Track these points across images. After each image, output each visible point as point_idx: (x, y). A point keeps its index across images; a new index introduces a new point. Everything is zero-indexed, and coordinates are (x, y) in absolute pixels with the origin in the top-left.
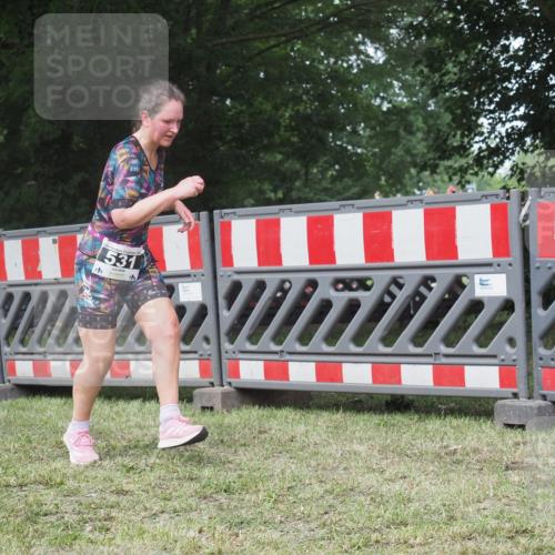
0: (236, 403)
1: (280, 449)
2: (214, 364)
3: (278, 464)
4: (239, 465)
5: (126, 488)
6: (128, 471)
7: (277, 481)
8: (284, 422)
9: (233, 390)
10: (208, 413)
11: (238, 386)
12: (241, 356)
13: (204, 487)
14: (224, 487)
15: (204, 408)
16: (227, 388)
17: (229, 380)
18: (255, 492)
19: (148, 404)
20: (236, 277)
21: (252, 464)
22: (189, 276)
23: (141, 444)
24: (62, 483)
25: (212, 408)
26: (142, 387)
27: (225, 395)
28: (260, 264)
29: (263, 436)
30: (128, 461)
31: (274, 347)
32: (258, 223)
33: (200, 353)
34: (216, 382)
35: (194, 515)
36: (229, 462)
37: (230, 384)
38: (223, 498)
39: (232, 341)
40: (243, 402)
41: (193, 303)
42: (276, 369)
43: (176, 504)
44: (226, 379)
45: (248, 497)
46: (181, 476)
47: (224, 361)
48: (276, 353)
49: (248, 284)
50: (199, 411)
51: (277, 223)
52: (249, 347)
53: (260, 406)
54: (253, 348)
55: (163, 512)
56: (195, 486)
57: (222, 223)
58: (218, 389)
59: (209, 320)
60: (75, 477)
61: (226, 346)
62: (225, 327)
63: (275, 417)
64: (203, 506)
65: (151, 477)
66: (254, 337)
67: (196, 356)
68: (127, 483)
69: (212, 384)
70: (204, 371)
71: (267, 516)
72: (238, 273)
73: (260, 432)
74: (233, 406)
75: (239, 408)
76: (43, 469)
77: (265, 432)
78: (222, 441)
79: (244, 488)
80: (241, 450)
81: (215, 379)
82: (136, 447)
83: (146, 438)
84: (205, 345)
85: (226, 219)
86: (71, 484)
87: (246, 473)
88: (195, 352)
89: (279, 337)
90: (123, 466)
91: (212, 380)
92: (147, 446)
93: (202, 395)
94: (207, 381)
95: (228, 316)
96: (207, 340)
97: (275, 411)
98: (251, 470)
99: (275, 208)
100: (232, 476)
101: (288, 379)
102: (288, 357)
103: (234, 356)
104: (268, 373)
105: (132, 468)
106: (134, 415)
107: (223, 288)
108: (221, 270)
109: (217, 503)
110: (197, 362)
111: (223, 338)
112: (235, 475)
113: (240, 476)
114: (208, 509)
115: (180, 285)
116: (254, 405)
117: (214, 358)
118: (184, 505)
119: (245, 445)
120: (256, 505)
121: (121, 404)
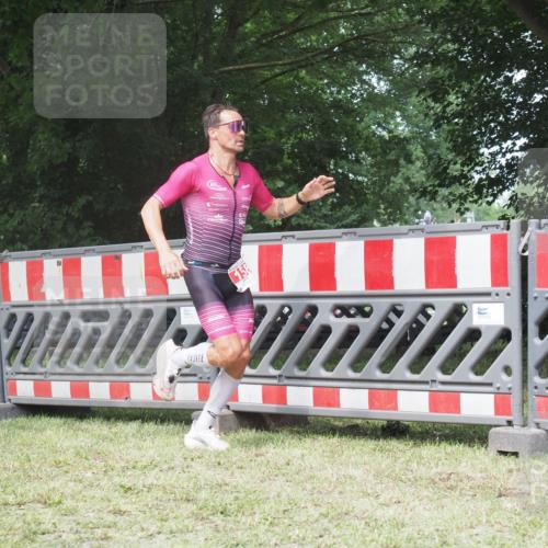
0: (234, 427)
1: (277, 472)
3: (275, 487)
4: (235, 487)
5: (124, 508)
6: (126, 492)
7: (273, 504)
9: (230, 413)
11: (236, 409)
13: (201, 509)
14: (220, 509)
18: (251, 514)
19: (146, 426)
21: (248, 487)
23: (139, 465)
24: (60, 502)
26: (140, 409)
27: (223, 418)
28: (260, 289)
29: (259, 459)
30: (127, 482)
31: (273, 372)
32: (260, 247)
33: (200, 375)
35: (190, 536)
36: (226, 484)
37: (228, 407)
38: (218, 519)
40: (240, 426)
41: (193, 326)
43: (172, 524)
45: (244, 519)
46: (178, 497)
48: (274, 377)
51: (279, 249)
52: (248, 370)
53: (257, 429)
54: (252, 372)
55: (159, 533)
56: (192, 507)
60: (73, 497)
63: (272, 440)
64: (198, 528)
65: (149, 498)
66: (253, 361)
67: (196, 379)
68: (125, 504)
70: (203, 394)
71: (262, 538)
73: (257, 456)
74: (231, 429)
75: (236, 431)
76: (41, 488)
77: (262, 455)
78: (219, 464)
79: (240, 510)
80: (237, 473)
82: (134, 468)
83: (144, 459)
86: (68, 503)
87: (242, 496)
88: (195, 375)
89: (277, 362)
90: (122, 486)
92: (145, 467)
97: (272, 435)
98: (248, 493)
99: (278, 235)
100: (229, 498)
101: (286, 403)
102: (286, 382)
104: (266, 397)
105: (130, 488)
106: (133, 435)
109: (213, 525)
110: (196, 385)
112: (232, 497)
113: (237, 498)
114: (205, 530)
115: (182, 309)
116: (251, 428)
118: (180, 526)
119: (241, 468)
120: (252, 527)
121: (120, 425)
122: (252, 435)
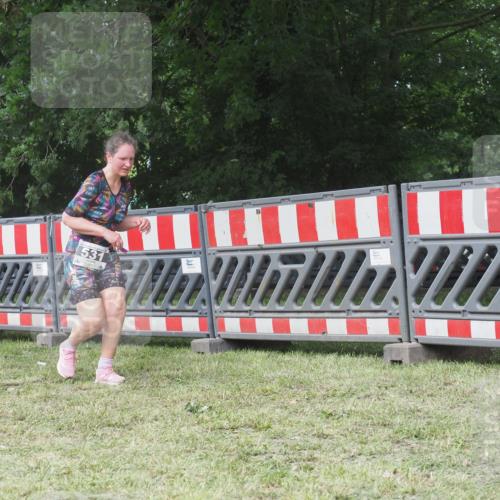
0: (423, 358)
1: (465, 399)
2: (402, 322)
3: (464, 413)
4: (427, 413)
5: (326, 432)
6: (327, 418)
7: (463, 428)
8: (466, 375)
9: (419, 345)
10: (397, 366)
11: (424, 342)
12: (426, 315)
13: (397, 433)
14: (415, 433)
15: (393, 362)
16: (414, 344)
17: (417, 337)
18: (443, 438)
19: (342, 358)
20: (422, 244)
21: (439, 412)
22: (379, 242)
23: (338, 393)
24: (269, 427)
25: (400, 362)
26: (336, 342)
27: (413, 350)
28: (443, 232)
29: (448, 388)
30: (328, 409)
31: (456, 307)
32: (442, 194)
33: (390, 312)
34: (405, 338)
35: (388, 458)
36: (418, 411)
37: (417, 340)
38: (413, 442)
39: (418, 302)
40: (428, 357)
41: (383, 267)
42: (459, 327)
43: (371, 447)
44: (413, 336)
45: (436, 442)
46: (375, 422)
47: (412, 320)
48: (459, 312)
49: (433, 249)
50: (388, 364)
51: (459, 195)
52: (434, 307)
53: (444, 360)
54: (438, 308)
55: (360, 454)
56: (388, 431)
57: (409, 195)
58: (406, 345)
59: (398, 282)
60: (280, 422)
61: (413, 305)
62: (412, 288)
63: (458, 370)
64: (395, 450)
65: (348, 423)
66: (439, 298)
67: (386, 315)
68: (327, 428)
69: (401, 340)
70: (393, 328)
71: (455, 460)
72: (424, 240)
73: (446, 384)
74: (420, 360)
75: (425, 362)
76: (252, 414)
77: (450, 384)
78: (411, 392)
79: (433, 433)
80: (429, 400)
81: (404, 336)
82: (333, 396)
83: (342, 388)
84: (394, 305)
85: (412, 191)
86: (276, 428)
87: (434, 420)
88: (385, 311)
89: (461, 299)
90: (323, 412)
91: (400, 336)
92: (344, 395)
93: (391, 350)
94: (395, 337)
95: (415, 279)
96: (395, 300)
97: (458, 365)
98: (439, 418)
99: (457, 181)
100: (422, 423)
101: (470, 336)
102: (470, 316)
103: (420, 315)
104: (452, 331)
105: (331, 414)
106: (331, 366)
107: (410, 253)
108: (408, 237)
109: (408, 448)
110: (386, 320)
111: (411, 299)
112: (425, 422)
113: (429, 423)
114: (401, 452)
115: (371, 251)
116: (439, 360)
117: (403, 316)
118: (379, 449)
119: (432, 395)
120: (444, 450)
121: (319, 357)
122: (440, 366)
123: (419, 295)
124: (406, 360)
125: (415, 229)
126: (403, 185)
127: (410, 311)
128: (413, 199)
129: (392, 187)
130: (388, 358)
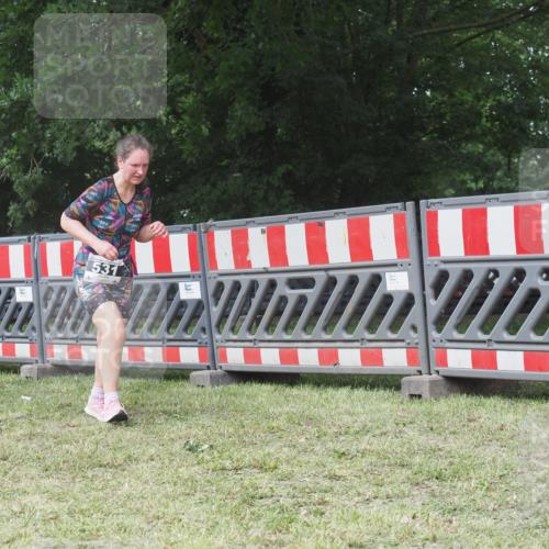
0: (444, 391)
1: (490, 437)
2: (421, 352)
3: (489, 453)
4: (449, 452)
5: (338, 473)
6: (340, 457)
7: (489, 468)
8: (492, 410)
9: (440, 378)
10: (416, 400)
11: (445, 374)
12: (448, 344)
13: (416, 474)
14: (436, 474)
15: (412, 396)
16: (434, 376)
17: (437, 369)
18: (467, 480)
19: (356, 391)
20: (443, 266)
21: (463, 452)
22: (395, 265)
23: (352, 430)
24: (276, 468)
25: (420, 396)
26: (349, 375)
27: (433, 383)
28: (466, 253)
29: (472, 424)
30: (341, 448)
31: (481, 336)
32: (464, 212)
33: (408, 341)
34: (424, 370)
35: (406, 501)
36: (440, 450)
37: (438, 372)
38: (434, 484)
39: (439, 330)
40: (450, 391)
41: (400, 292)
42: (484, 358)
43: (388, 490)
44: (434, 368)
45: (460, 484)
46: (392, 462)
47: (432, 350)
48: (484, 342)
49: (455, 273)
50: (407, 399)
51: (483, 213)
52: (457, 335)
53: (468, 394)
54: (461, 337)
55: (376, 498)
56: (406, 472)
57: (429, 213)
58: (426, 377)
59: (417, 309)
60: (288, 462)
61: (434, 334)
62: (432, 315)
63: (483, 405)
64: (414, 493)
65: (364, 463)
66: (462, 326)
67: (403, 344)
68: (339, 469)
69: (420, 373)
70: (412, 359)
71: (480, 503)
72: (445, 262)
73: (470, 421)
74: (441, 394)
75: (447, 396)
76: (258, 454)
77: (474, 420)
78: (432, 429)
79: (456, 475)
80: (451, 438)
81: (423, 367)
82: (346, 433)
83: (356, 425)
84: (412, 333)
85: (432, 209)
86: (284, 468)
87: (456, 460)
88: (403, 341)
89: (486, 327)
90: (336, 452)
91: (419, 368)
92: (357, 433)
93: (410, 382)
94: (414, 369)
95: (435, 305)
96: (414, 328)
97: (483, 400)
98: (462, 457)
99: (481, 198)
100: (443, 464)
101: (496, 368)
102: (496, 346)
103: (441, 344)
104: (476, 362)
105: (343, 454)
106: (344, 401)
107: (430, 277)
108: (428, 260)
109: (429, 490)
110: (404, 350)
111: (431, 327)
112: (447, 462)
113: (451, 464)
114: (421, 496)
115: (387, 274)
116: (462, 393)
117: (422, 346)
118: (396, 491)
119: (454, 433)
120: (468, 492)
121: (330, 391)
122: (463, 401)
123: (440, 322)
124: (426, 394)
125: (435, 250)
126: (422, 202)
127: (430, 340)
128: (433, 217)
129: (410, 204)
130: (405, 391)
